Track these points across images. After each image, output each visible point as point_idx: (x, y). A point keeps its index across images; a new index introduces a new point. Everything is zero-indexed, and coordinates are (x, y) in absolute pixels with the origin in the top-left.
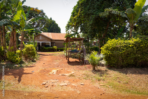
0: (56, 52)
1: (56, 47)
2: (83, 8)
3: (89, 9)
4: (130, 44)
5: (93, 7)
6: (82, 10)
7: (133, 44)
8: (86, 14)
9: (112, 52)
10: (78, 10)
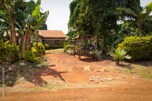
0: (48, 50)
1: (48, 45)
2: (91, 6)
3: (98, 7)
4: (146, 41)
5: (102, 5)
6: (90, 8)
7: (149, 41)
8: (94, 12)
9: (132, 48)
10: (85, 7)
